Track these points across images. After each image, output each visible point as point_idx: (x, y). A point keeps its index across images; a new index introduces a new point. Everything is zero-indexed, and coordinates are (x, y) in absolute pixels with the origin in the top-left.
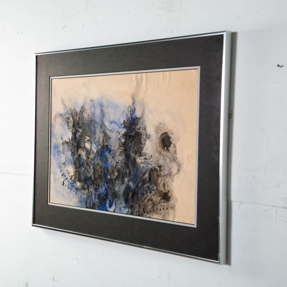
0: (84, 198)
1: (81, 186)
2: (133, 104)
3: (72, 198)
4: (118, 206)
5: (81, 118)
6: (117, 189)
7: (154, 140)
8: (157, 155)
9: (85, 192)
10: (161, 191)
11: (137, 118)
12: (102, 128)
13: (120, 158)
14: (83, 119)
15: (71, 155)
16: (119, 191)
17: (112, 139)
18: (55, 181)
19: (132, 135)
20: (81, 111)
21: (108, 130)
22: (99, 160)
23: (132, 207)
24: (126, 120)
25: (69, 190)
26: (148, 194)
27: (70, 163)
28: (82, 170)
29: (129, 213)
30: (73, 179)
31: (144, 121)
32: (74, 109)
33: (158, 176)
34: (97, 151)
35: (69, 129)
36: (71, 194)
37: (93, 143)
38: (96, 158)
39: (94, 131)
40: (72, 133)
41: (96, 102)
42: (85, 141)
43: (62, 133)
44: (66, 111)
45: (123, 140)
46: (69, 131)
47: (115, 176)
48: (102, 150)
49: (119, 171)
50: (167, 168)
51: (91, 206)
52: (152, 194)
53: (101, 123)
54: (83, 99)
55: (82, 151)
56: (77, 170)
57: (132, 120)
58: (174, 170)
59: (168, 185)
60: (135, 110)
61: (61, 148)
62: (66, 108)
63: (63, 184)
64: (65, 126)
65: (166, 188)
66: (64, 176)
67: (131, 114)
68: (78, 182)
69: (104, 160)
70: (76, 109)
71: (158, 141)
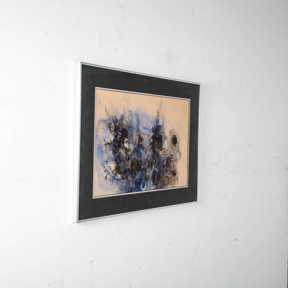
0: (124, 186)
1: (121, 177)
2: (158, 116)
3: (114, 188)
4: (149, 185)
5: (121, 124)
6: (147, 174)
7: (169, 140)
8: (170, 149)
9: (124, 181)
10: (172, 170)
11: (160, 126)
12: (138, 132)
13: (150, 153)
14: (122, 125)
15: (113, 154)
16: (149, 175)
17: (145, 140)
18: (99, 177)
19: (157, 137)
20: (121, 119)
21: (142, 133)
22: (135, 156)
23: (156, 184)
24: (153, 127)
25: (111, 182)
26: (166, 173)
27: (111, 160)
28: (122, 164)
29: (155, 188)
30: (114, 172)
31: (164, 128)
32: (115, 116)
33: (170, 161)
34: (134, 149)
35: (111, 132)
36: (113, 185)
37: (131, 143)
38: (133, 154)
39: (131, 134)
40: (114, 136)
41: (133, 113)
42: (124, 142)
43: (105, 136)
44: (108, 118)
45: (152, 141)
46: (111, 134)
47: (147, 166)
48: (138, 148)
49: (149, 162)
50: (175, 156)
51: (130, 190)
52: (168, 173)
53: (137, 128)
54: (123, 110)
55: (122, 150)
56: (118, 165)
57: (157, 127)
58: (178, 157)
59: (175, 166)
60: (159, 120)
61: (104, 149)
62: (109, 115)
63: (106, 178)
64: (108, 130)
65: (174, 168)
66: (106, 171)
67: (156, 123)
68: (119, 174)
69: (139, 155)
70: (117, 117)
71: (171, 140)
